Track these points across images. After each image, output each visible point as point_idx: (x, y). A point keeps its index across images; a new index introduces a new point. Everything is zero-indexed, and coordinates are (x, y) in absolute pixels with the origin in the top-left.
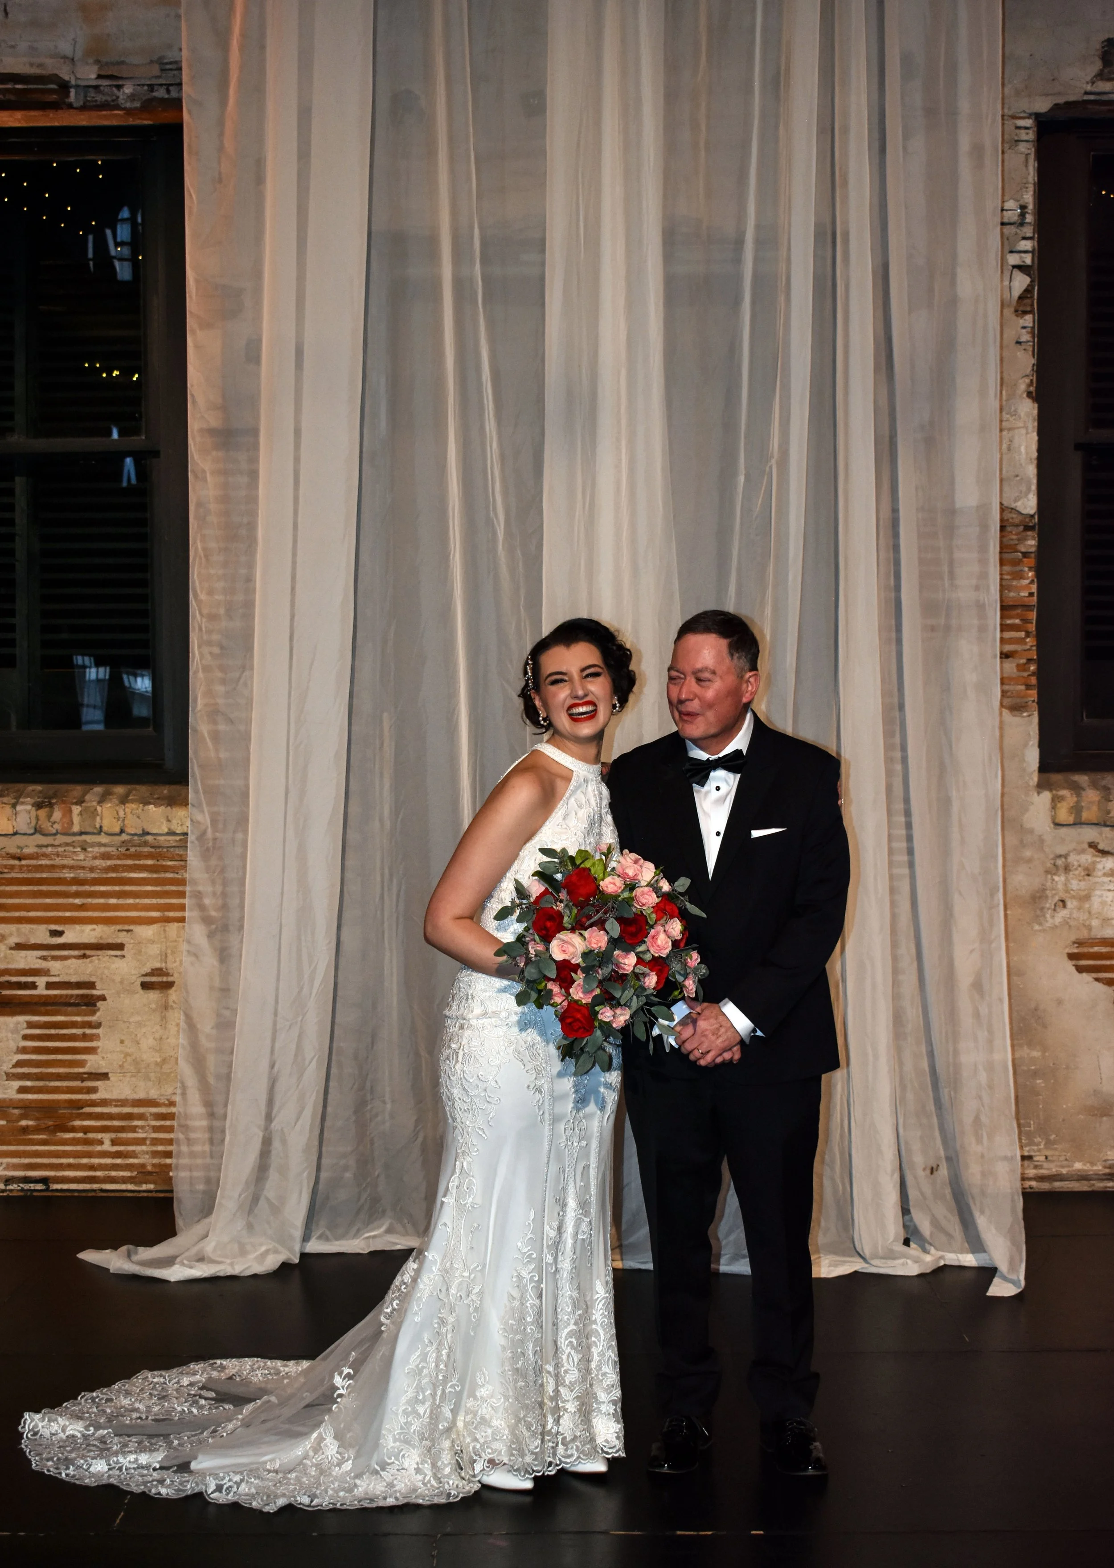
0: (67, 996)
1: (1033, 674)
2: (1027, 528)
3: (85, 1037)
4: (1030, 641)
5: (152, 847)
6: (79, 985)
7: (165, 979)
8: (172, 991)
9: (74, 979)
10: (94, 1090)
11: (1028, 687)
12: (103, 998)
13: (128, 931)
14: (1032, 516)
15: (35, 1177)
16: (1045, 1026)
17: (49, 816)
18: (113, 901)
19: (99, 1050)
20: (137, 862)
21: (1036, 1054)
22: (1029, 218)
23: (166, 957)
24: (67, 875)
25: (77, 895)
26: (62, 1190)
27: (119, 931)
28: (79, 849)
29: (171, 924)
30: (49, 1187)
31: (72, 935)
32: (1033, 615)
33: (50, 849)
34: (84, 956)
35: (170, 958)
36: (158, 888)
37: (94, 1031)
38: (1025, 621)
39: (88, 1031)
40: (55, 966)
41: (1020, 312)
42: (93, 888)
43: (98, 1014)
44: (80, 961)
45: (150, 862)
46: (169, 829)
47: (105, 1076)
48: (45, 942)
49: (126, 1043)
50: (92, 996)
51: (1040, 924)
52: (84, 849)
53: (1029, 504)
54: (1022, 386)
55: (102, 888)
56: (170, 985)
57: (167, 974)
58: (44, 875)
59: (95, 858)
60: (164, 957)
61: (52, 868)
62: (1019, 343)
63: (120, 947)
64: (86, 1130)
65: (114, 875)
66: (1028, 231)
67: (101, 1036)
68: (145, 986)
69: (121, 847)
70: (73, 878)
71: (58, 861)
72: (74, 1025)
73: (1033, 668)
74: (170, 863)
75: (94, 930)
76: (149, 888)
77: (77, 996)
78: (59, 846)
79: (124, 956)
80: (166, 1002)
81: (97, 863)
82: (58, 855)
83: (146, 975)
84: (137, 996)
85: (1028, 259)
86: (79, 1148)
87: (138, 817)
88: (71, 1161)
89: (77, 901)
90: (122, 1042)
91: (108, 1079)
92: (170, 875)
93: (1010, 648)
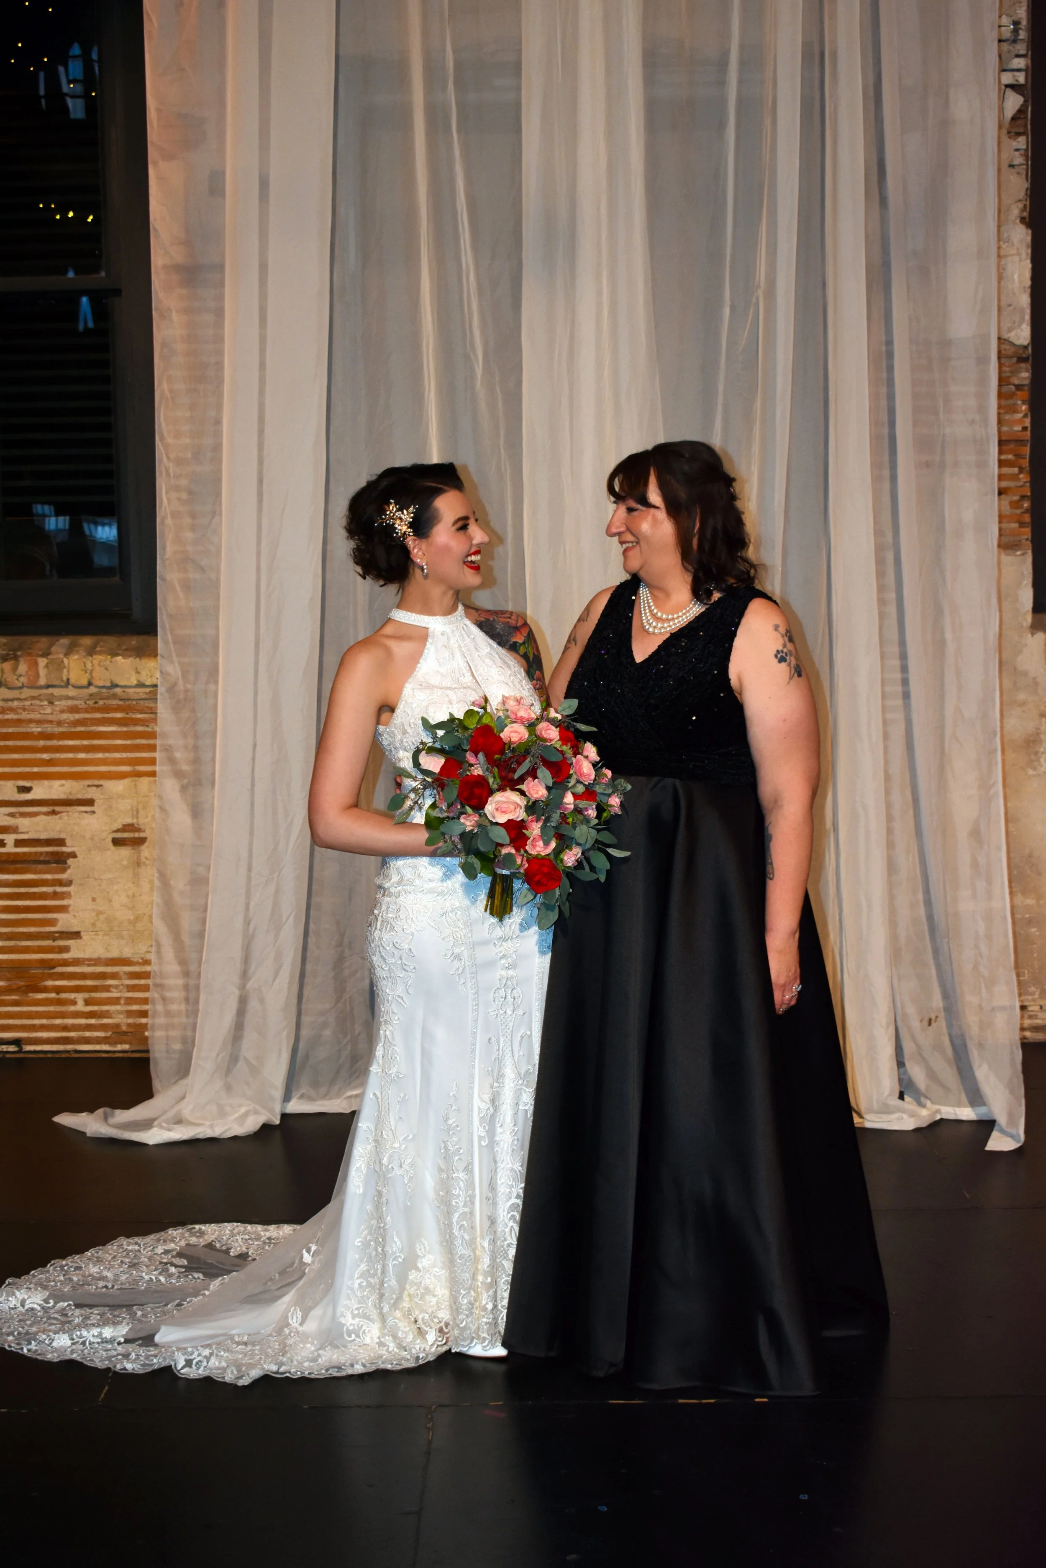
0: (36, 853)
1: (1027, 511)
2: (1021, 360)
3: (55, 896)
4: (1024, 478)
5: (121, 700)
6: (49, 842)
7: (137, 835)
8: (144, 847)
9: (43, 836)
10: (66, 949)
11: (1022, 524)
12: (74, 855)
13: (98, 786)
14: (1026, 347)
15: (8, 1039)
16: (1039, 874)
17: (15, 669)
18: (82, 756)
19: (71, 909)
20: (106, 715)
21: (1030, 902)
22: (1022, 35)
23: (138, 812)
24: (34, 730)
25: (45, 749)
26: (35, 1052)
27: (89, 786)
28: (46, 703)
29: (142, 779)
30: (21, 1048)
31: (40, 791)
32: (1027, 450)
33: (16, 703)
34: (54, 813)
35: (141, 813)
36: (128, 742)
37: (65, 889)
38: (1018, 456)
39: (59, 889)
40: (24, 823)
41: (1013, 134)
42: (61, 743)
43: (69, 871)
44: (49, 818)
45: (119, 715)
46: (138, 681)
47: (76, 935)
48: (13, 799)
49: (98, 900)
50: (63, 853)
51: (1035, 769)
52: (51, 703)
53: (1022, 335)
54: (1015, 211)
55: (71, 743)
56: (142, 841)
57: (139, 830)
58: (11, 730)
59: (62, 712)
60: (136, 813)
61: (19, 722)
62: (1011, 166)
63: (90, 802)
64: (58, 990)
65: (82, 729)
66: (1022, 48)
67: (72, 894)
68: (116, 842)
69: (88, 700)
70: (40, 733)
71: (24, 715)
72: (44, 883)
73: (1026, 505)
74: (139, 716)
75: (63, 785)
76: (119, 742)
77: (47, 853)
78: (25, 699)
79: (94, 812)
80: (139, 858)
81: (65, 716)
82: (24, 709)
83: (117, 831)
84: (108, 853)
85: (1021, 78)
86: (52, 1008)
87: (107, 669)
88: (44, 1021)
89: (45, 756)
90: (94, 900)
91: (81, 938)
92: (140, 729)
93: (1004, 484)
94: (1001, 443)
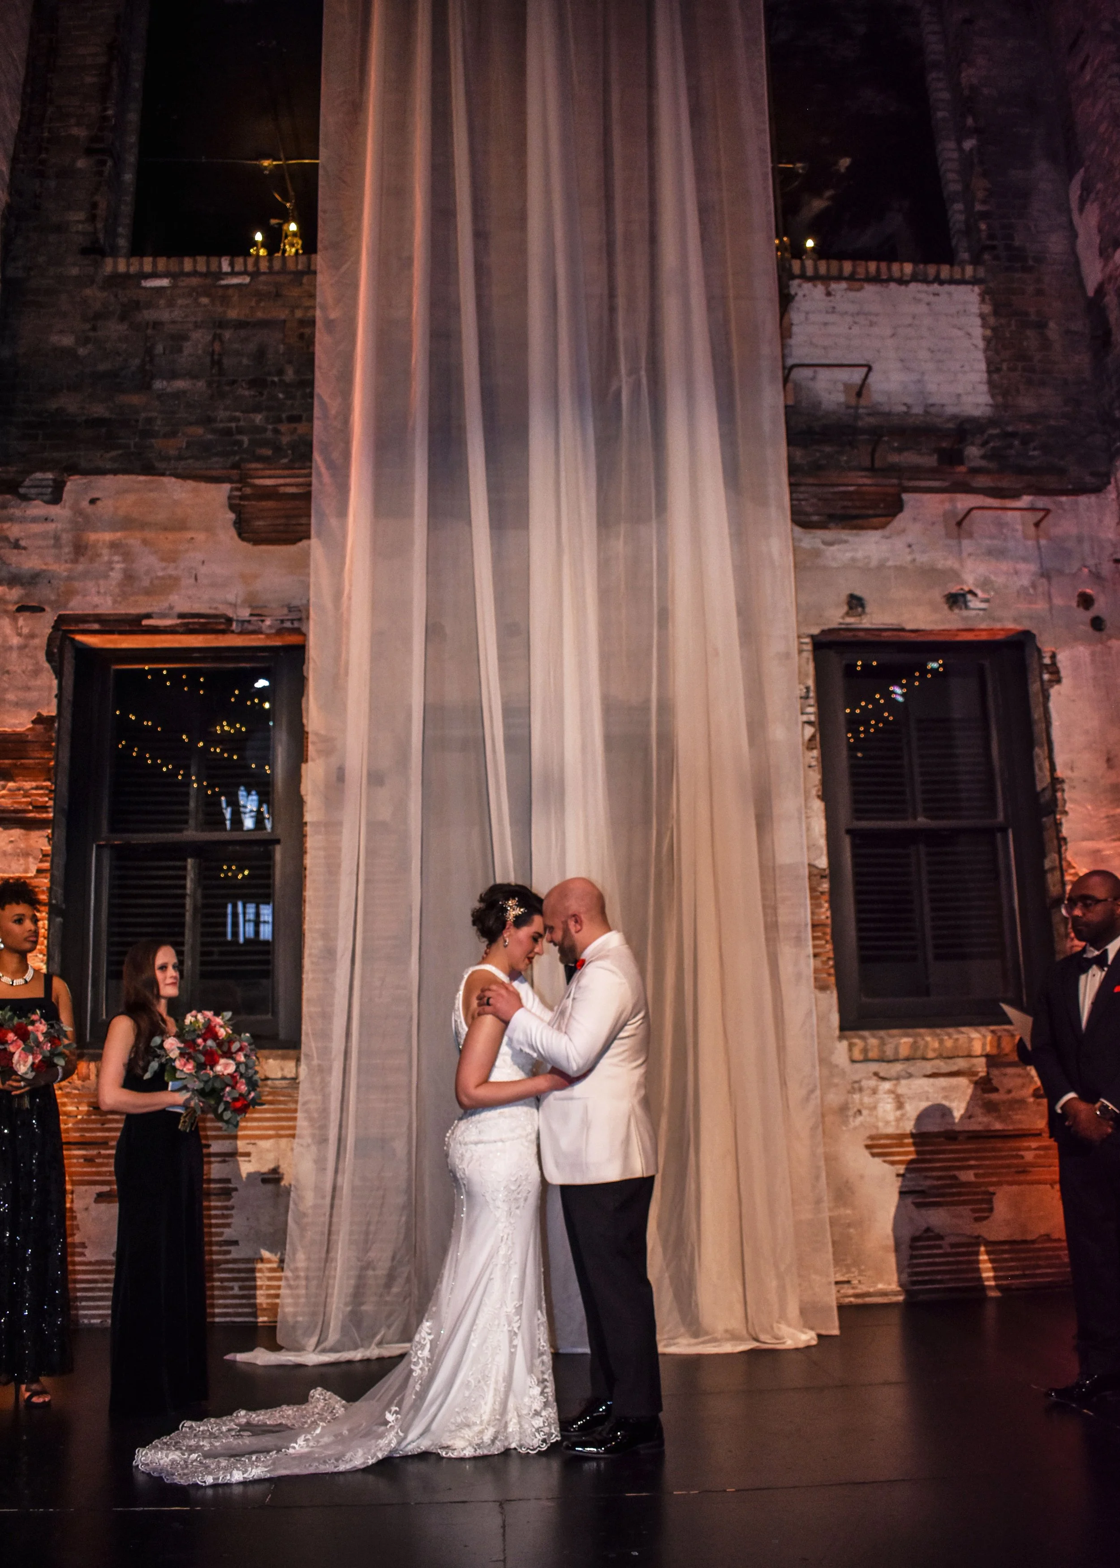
1: (832, 967)
2: (823, 877)
3: (224, 1216)
4: (829, 947)
5: (271, 1088)
6: (221, 1181)
7: (277, 1176)
8: (282, 1184)
9: (217, 1177)
10: (228, 1252)
11: (829, 975)
12: (236, 1189)
13: (254, 1144)
14: (824, 870)
16: (853, 1193)
19: (233, 1225)
21: (849, 1212)
22: (812, 694)
23: (280, 1161)
27: (248, 1144)
29: (282, 1139)
31: (216, 1147)
32: (829, 930)
34: (224, 1161)
35: (283, 1162)
36: (274, 1115)
37: (230, 1212)
38: (825, 934)
39: (225, 1212)
41: (810, 748)
43: (233, 1200)
44: (221, 1165)
46: (283, 1076)
47: (235, 1243)
49: (250, 1220)
50: (229, 1188)
51: (846, 1126)
53: (823, 862)
54: (814, 792)
56: (280, 1180)
57: (279, 1173)
60: (278, 1161)
62: (810, 767)
63: (248, 1155)
64: (223, 1280)
66: (812, 701)
67: (234, 1215)
68: (264, 1181)
72: (220, 1208)
73: (831, 963)
75: (231, 1143)
76: (268, 1115)
77: (221, 1188)
79: (250, 1161)
80: (278, 1191)
83: (265, 1174)
84: (259, 1188)
85: (812, 718)
86: (217, 1293)
90: (248, 1219)
91: (238, 1244)
92: (282, 1106)
93: (817, 950)
94: (814, 926)
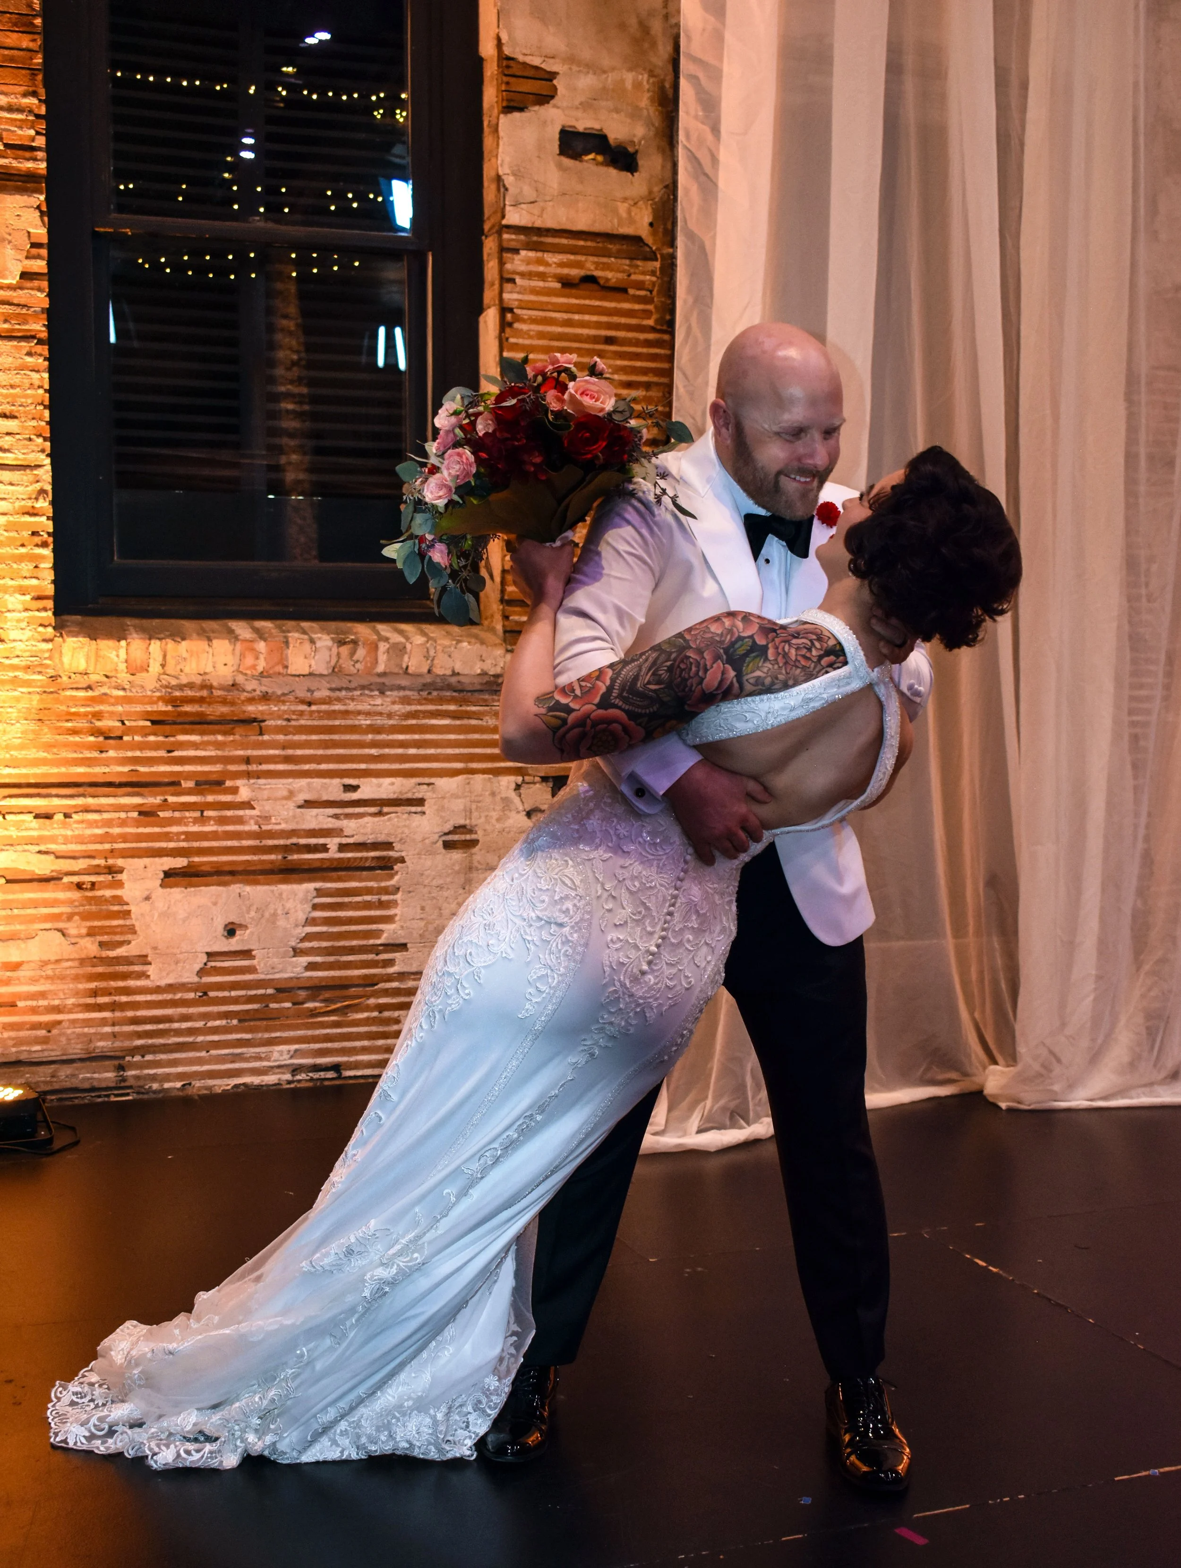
0: (361, 858)
3: (381, 905)
5: (455, 691)
6: (375, 846)
7: (468, 837)
8: (475, 850)
9: (370, 839)
10: (390, 963)
12: (402, 860)
13: (429, 784)
15: (326, 1064)
17: (353, 653)
18: (412, 751)
19: (397, 918)
20: (440, 707)
23: (471, 813)
24: (363, 722)
25: (374, 744)
26: (356, 1077)
27: (419, 784)
28: (377, 693)
29: (476, 776)
30: (341, 1074)
31: (369, 789)
33: (344, 693)
34: (380, 814)
35: (475, 814)
36: (462, 737)
37: (391, 897)
39: (385, 898)
40: (349, 826)
42: (391, 737)
43: (396, 878)
44: (376, 819)
45: (452, 707)
46: (482, 670)
47: (403, 947)
48: (338, 799)
49: (427, 909)
50: (390, 858)
52: (382, 693)
55: (401, 737)
56: (474, 843)
57: (471, 831)
58: (337, 723)
59: (394, 703)
60: (468, 812)
61: (346, 714)
63: (421, 802)
64: (381, 1008)
65: (414, 722)
67: (399, 902)
68: (448, 845)
69: (422, 690)
70: (370, 725)
71: (352, 706)
72: (369, 891)
74: (474, 708)
75: (393, 784)
76: (452, 737)
77: (373, 858)
78: (355, 689)
79: (424, 813)
80: (471, 862)
81: (396, 707)
82: (353, 699)
83: (446, 834)
84: (439, 857)
86: (374, 1029)
87: (450, 656)
88: (366, 1043)
89: (374, 751)
90: (423, 908)
91: (407, 950)
92: (474, 722)
